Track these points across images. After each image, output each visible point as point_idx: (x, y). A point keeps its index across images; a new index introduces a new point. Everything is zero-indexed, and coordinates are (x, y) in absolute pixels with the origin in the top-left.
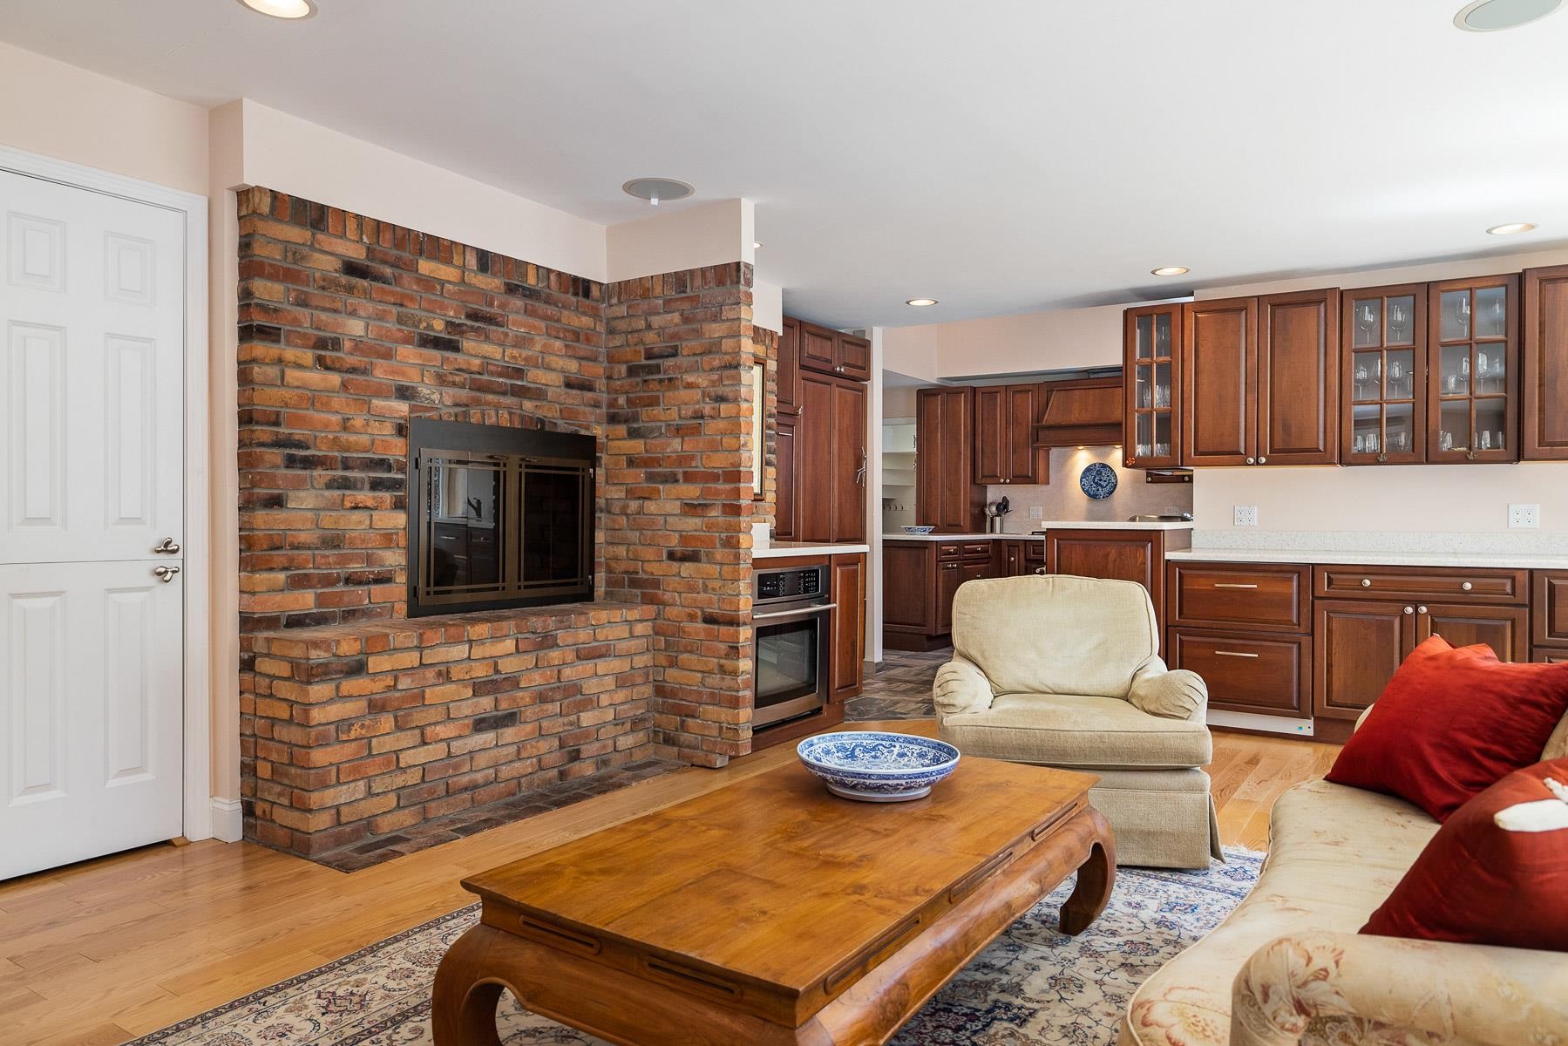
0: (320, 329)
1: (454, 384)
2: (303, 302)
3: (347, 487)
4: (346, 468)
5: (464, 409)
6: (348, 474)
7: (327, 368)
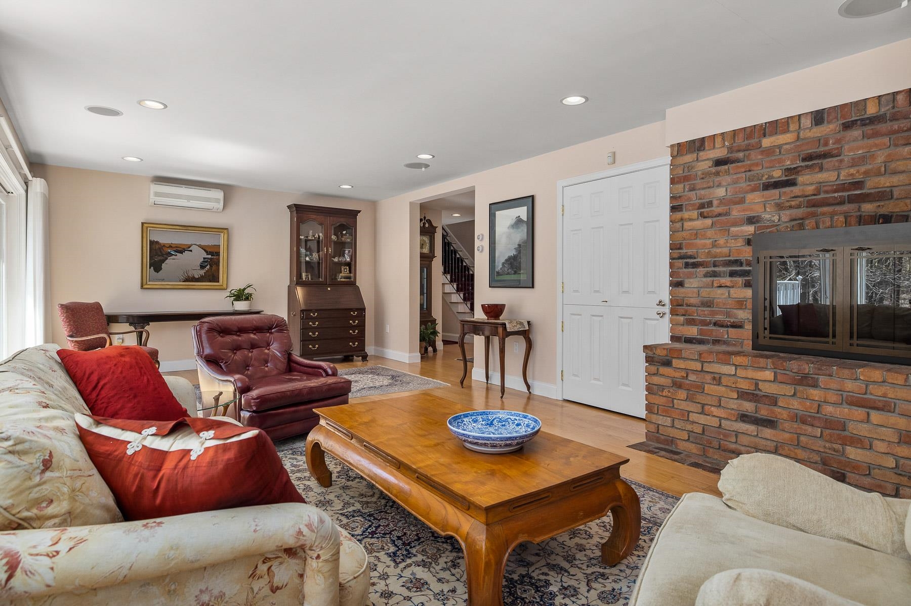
0: (701, 199)
1: (791, 207)
2: (692, 189)
3: (715, 276)
4: (715, 266)
5: (801, 221)
6: (716, 269)
7: (705, 217)
